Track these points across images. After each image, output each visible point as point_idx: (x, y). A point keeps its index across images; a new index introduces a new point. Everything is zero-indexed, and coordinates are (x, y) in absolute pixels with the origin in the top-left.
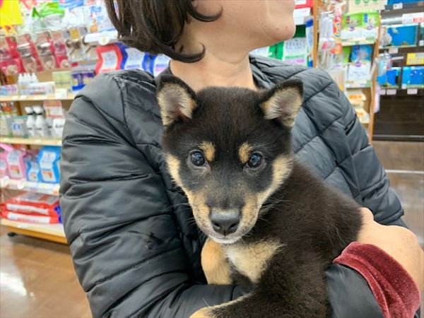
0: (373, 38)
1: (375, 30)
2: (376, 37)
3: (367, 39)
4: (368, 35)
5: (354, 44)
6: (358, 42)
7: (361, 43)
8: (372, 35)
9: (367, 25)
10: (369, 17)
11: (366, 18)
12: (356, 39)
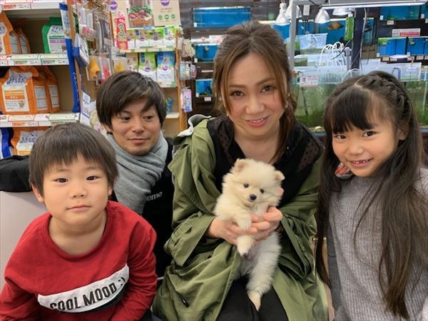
0: (171, 47)
1: (173, 41)
2: (175, 46)
3: (167, 47)
4: (168, 45)
5: (158, 50)
6: (160, 49)
7: (163, 50)
8: (172, 44)
9: (168, 36)
10: (168, 30)
11: (166, 31)
12: (160, 47)
